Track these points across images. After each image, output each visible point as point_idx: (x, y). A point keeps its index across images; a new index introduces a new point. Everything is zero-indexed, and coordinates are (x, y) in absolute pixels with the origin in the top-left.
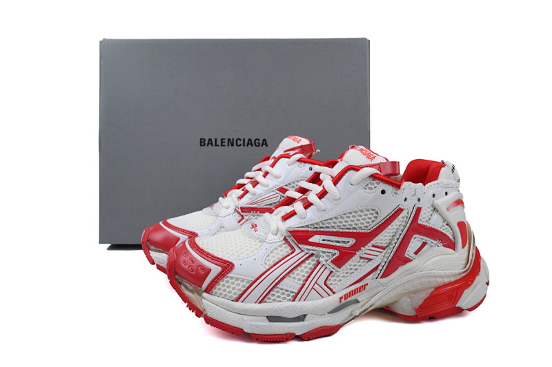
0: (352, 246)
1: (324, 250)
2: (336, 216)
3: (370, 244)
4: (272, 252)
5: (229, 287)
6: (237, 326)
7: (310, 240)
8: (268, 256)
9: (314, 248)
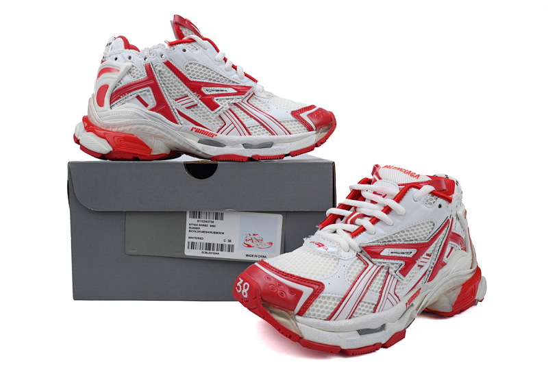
0: (414, 255)
1: (393, 261)
2: (403, 230)
3: (425, 254)
4: (350, 268)
5: (322, 307)
6: (336, 345)
7: (382, 254)
8: (348, 272)
9: (385, 261)
